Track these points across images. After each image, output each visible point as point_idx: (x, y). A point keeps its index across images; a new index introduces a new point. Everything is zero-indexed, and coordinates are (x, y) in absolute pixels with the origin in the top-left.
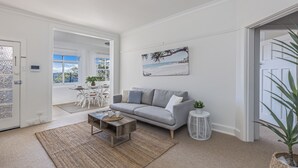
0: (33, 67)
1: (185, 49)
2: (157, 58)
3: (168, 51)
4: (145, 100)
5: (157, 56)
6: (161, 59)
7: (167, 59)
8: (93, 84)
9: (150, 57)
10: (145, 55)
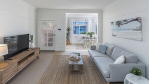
0: (59, 29)
1: (137, 19)
2: (119, 25)
3: (125, 21)
4: (107, 53)
5: (119, 23)
6: (121, 26)
7: (124, 26)
8: (91, 36)
9: (115, 24)
10: (112, 23)
